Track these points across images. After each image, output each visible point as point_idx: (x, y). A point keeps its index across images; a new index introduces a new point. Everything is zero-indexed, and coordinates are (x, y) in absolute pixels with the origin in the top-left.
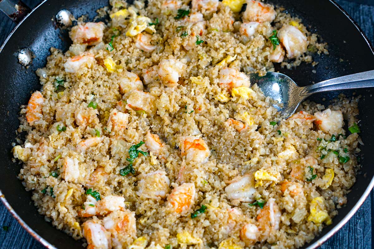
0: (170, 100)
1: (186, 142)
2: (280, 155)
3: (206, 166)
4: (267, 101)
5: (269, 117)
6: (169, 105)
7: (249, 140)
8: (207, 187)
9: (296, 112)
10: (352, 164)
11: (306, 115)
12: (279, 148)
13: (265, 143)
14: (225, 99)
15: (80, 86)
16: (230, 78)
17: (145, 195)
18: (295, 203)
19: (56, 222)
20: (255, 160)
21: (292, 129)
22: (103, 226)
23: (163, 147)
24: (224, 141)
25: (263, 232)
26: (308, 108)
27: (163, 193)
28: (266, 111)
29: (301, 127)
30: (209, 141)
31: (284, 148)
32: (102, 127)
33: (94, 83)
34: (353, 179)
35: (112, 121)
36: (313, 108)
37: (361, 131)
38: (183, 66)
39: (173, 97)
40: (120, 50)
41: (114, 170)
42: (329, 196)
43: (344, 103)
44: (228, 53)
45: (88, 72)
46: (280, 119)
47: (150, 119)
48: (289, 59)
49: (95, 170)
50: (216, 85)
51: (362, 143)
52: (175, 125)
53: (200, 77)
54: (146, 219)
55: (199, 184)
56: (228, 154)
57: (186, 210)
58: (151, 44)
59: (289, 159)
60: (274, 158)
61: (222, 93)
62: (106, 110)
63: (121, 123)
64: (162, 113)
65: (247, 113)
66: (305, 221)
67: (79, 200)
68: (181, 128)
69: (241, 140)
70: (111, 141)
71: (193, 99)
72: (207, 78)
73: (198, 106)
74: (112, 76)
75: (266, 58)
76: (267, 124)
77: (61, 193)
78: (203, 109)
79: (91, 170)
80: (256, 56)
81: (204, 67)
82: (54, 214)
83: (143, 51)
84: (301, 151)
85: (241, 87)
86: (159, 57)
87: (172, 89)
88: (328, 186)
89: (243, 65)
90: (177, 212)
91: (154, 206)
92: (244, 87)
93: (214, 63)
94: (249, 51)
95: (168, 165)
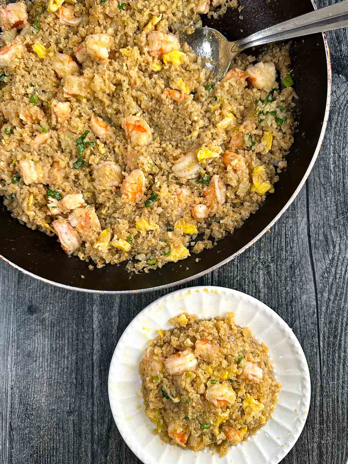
0: (104, 81)
1: (128, 125)
2: (219, 125)
3: (151, 148)
4: (199, 61)
5: (204, 81)
6: (103, 87)
7: (187, 112)
8: (155, 170)
9: (229, 70)
10: (289, 123)
11: (239, 73)
12: (217, 118)
13: (203, 112)
14: (157, 68)
15: (17, 80)
16: (159, 44)
17: (100, 187)
18: (239, 178)
19: (28, 224)
20: (195, 134)
21: (227, 91)
22: (70, 224)
23: (108, 130)
24: (164, 115)
25: (212, 209)
26: (240, 63)
27: (116, 183)
28: (199, 75)
29: (236, 87)
30: (151, 117)
31: (222, 116)
32: (47, 121)
33: (29, 74)
34: (291, 140)
35: (55, 113)
36: (244, 62)
37: (294, 82)
38: (110, 38)
39: (106, 77)
40: (47, 30)
41: (68, 163)
42: (268, 159)
43: (274, 51)
44: (153, 13)
45: (20, 63)
46: (214, 81)
47: (91, 102)
48: (215, 7)
49: (51, 166)
50: (146, 54)
51: (297, 97)
52: (115, 105)
53: (129, 47)
54: (106, 209)
55: (147, 169)
56: (170, 129)
57: (140, 197)
58: (75, 16)
59: (228, 127)
60: (213, 131)
61: (153, 61)
62: (48, 101)
63: (63, 114)
64: (100, 95)
65: (181, 79)
66: (249, 193)
67: (43, 202)
68: (121, 108)
69: (180, 113)
70: (58, 135)
71: (127, 75)
72: (136, 48)
73: (132, 81)
74: (46, 63)
75: (192, 11)
76: (203, 91)
77: (23, 200)
78: (139, 83)
79: (48, 167)
80: (182, 11)
81: (131, 34)
82: (24, 219)
83: (69, 26)
84: (238, 115)
85: (171, 51)
86: (86, 31)
87: (104, 66)
88: (267, 151)
89: (170, 23)
90: (132, 201)
91: (111, 196)
92: (175, 52)
93: (141, 28)
94: (174, 6)
95: (116, 149)
